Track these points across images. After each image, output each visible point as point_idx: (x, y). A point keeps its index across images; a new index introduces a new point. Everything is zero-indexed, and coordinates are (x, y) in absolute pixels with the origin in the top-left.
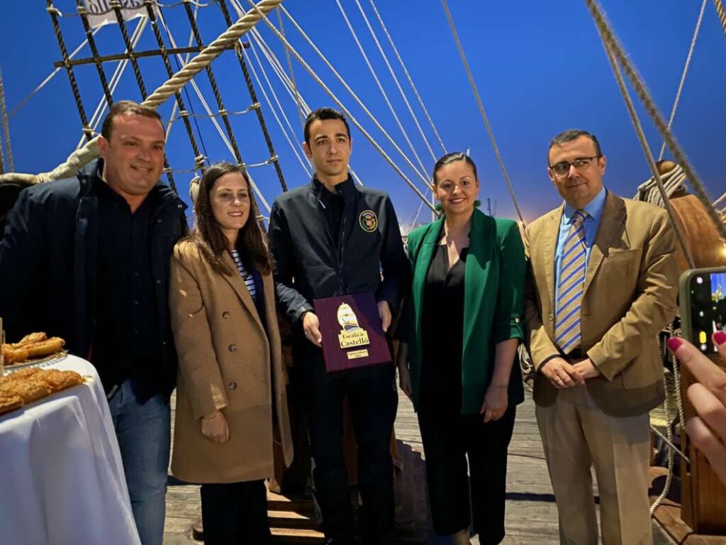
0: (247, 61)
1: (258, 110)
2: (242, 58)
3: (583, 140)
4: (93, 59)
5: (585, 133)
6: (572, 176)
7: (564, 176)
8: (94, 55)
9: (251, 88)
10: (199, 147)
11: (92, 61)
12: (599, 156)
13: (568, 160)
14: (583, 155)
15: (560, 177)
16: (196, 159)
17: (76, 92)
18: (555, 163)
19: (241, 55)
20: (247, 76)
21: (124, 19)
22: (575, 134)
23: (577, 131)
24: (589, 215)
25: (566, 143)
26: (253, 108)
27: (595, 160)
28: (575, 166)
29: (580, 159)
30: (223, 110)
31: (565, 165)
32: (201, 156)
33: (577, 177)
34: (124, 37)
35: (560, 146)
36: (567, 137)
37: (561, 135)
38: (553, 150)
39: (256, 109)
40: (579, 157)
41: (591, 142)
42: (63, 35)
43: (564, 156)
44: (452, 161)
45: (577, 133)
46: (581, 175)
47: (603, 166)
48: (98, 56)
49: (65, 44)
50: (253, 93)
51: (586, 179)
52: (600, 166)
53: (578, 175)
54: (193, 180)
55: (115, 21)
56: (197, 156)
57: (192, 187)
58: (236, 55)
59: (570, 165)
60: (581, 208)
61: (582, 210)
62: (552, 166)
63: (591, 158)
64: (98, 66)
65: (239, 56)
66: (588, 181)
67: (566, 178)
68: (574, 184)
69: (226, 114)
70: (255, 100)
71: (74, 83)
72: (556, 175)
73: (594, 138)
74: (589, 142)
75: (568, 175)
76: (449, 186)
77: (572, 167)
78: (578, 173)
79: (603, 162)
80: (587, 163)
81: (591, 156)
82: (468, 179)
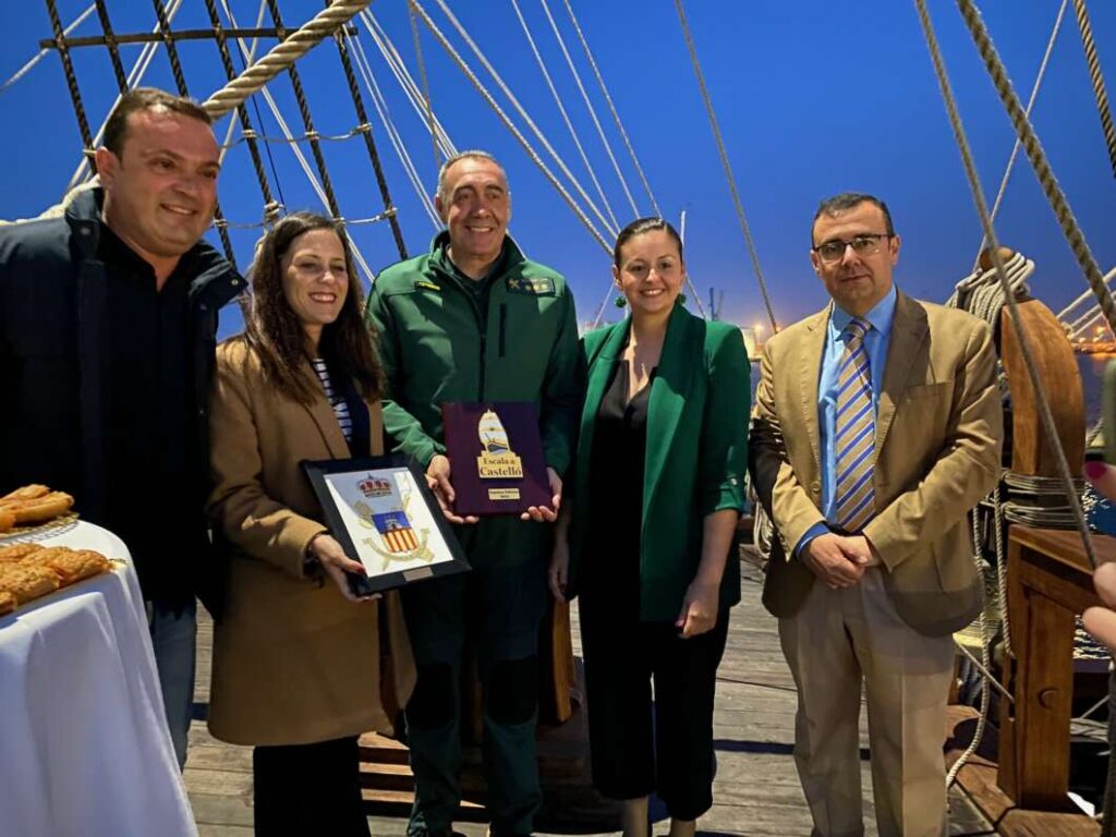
0: (352, 54)
1: (368, 135)
2: (346, 51)
3: (867, 208)
4: (103, 38)
5: (869, 198)
6: (849, 262)
7: (835, 262)
8: (106, 31)
9: (357, 99)
10: (272, 190)
11: (103, 41)
12: (891, 235)
13: (841, 237)
14: (867, 230)
15: (830, 265)
16: (266, 207)
17: (74, 90)
18: (823, 241)
19: (343, 46)
22: (854, 198)
23: (857, 195)
24: (872, 328)
25: (841, 212)
26: (359, 131)
27: (885, 240)
28: (854, 248)
29: (861, 236)
30: (312, 133)
31: (837, 245)
32: (275, 203)
33: (856, 264)
35: (833, 217)
36: (842, 202)
38: (820, 222)
39: (364, 133)
40: (860, 233)
41: (879, 212)
43: (835, 231)
44: (646, 230)
45: (857, 198)
46: (862, 262)
47: (895, 252)
48: (111, 35)
50: (360, 108)
51: (868, 268)
52: (891, 252)
53: (859, 262)
56: (268, 202)
59: (845, 245)
60: (859, 314)
61: (862, 319)
63: (879, 237)
64: (111, 50)
65: (340, 48)
66: (872, 272)
67: (839, 266)
68: (851, 276)
69: (317, 138)
70: (363, 119)
71: (72, 76)
72: (824, 261)
73: (883, 207)
74: (876, 212)
75: (842, 260)
76: (640, 269)
77: (849, 248)
78: (858, 258)
79: (896, 245)
80: (872, 243)
81: (878, 233)
82: (669, 259)
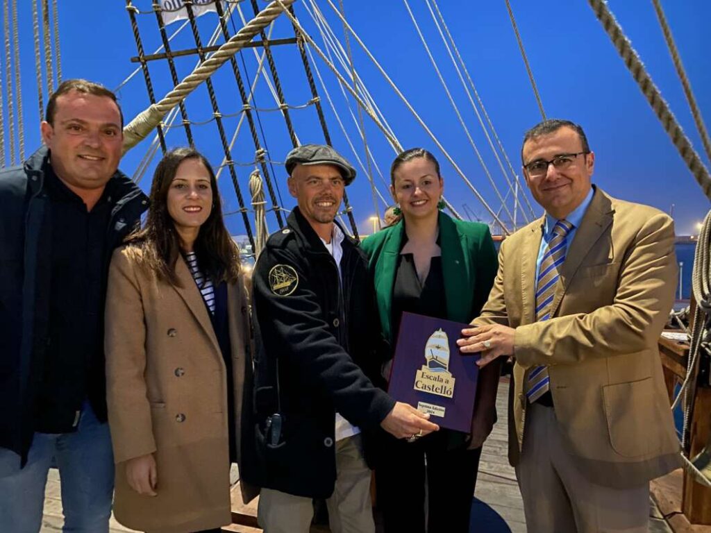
0: (309, 54)
1: (318, 104)
2: (304, 52)
3: (566, 131)
4: (165, 54)
5: (568, 123)
6: (550, 177)
7: (540, 177)
8: (166, 50)
9: (311, 81)
10: (260, 141)
11: (164, 56)
13: (545, 157)
14: (564, 151)
16: (257, 152)
17: (149, 86)
18: (530, 160)
19: (302, 49)
20: (308, 70)
21: (194, 14)
22: (555, 124)
24: (572, 226)
25: (544, 136)
26: (312, 103)
27: (581, 157)
28: (554, 165)
29: (561, 156)
30: (284, 105)
31: (541, 164)
32: (262, 149)
33: (558, 179)
34: (194, 32)
35: (536, 140)
36: (544, 128)
37: (538, 126)
38: (528, 146)
39: (316, 103)
40: (559, 153)
41: (576, 135)
42: (139, 31)
44: (411, 158)
45: (558, 123)
47: (592, 165)
48: (169, 51)
49: (142, 40)
50: (313, 87)
52: (587, 165)
53: (560, 177)
54: (253, 173)
55: (186, 17)
56: (258, 149)
57: (251, 181)
58: (298, 49)
59: (548, 163)
60: (562, 217)
61: (564, 220)
62: (525, 164)
63: (575, 155)
64: (169, 60)
65: (301, 50)
67: (543, 179)
69: (287, 108)
70: (315, 94)
71: (148, 77)
72: (531, 175)
73: (579, 130)
74: (572, 135)
75: (546, 175)
76: (409, 186)
77: (551, 167)
78: (558, 174)
79: (591, 160)
80: (571, 161)
81: (574, 153)
82: (429, 178)
